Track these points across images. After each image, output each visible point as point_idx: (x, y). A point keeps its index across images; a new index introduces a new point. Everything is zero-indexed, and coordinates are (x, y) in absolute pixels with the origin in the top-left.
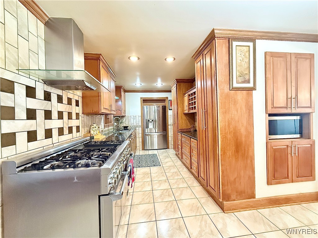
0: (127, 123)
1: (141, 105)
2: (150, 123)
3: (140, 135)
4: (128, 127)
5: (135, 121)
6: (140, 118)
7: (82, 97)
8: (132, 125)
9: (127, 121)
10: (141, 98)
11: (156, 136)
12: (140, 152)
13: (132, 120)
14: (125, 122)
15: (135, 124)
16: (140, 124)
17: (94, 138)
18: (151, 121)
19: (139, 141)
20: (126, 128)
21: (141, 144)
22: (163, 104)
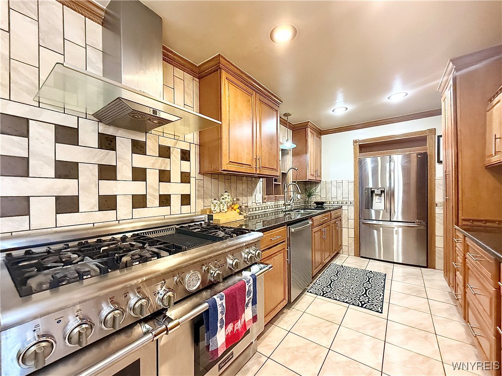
0: (323, 196)
1: (355, 157)
2: (377, 197)
3: (352, 222)
4: (323, 203)
5: (340, 192)
6: (352, 186)
7: (200, 145)
8: (334, 200)
9: (324, 191)
10: (355, 142)
11: (400, 230)
12: (347, 260)
13: (334, 190)
14: (319, 194)
15: (340, 199)
16: (352, 199)
17: (214, 218)
18: (377, 192)
19: (348, 235)
20: (320, 205)
21: (352, 241)
22: (419, 149)
